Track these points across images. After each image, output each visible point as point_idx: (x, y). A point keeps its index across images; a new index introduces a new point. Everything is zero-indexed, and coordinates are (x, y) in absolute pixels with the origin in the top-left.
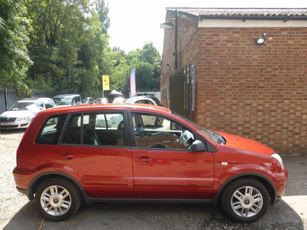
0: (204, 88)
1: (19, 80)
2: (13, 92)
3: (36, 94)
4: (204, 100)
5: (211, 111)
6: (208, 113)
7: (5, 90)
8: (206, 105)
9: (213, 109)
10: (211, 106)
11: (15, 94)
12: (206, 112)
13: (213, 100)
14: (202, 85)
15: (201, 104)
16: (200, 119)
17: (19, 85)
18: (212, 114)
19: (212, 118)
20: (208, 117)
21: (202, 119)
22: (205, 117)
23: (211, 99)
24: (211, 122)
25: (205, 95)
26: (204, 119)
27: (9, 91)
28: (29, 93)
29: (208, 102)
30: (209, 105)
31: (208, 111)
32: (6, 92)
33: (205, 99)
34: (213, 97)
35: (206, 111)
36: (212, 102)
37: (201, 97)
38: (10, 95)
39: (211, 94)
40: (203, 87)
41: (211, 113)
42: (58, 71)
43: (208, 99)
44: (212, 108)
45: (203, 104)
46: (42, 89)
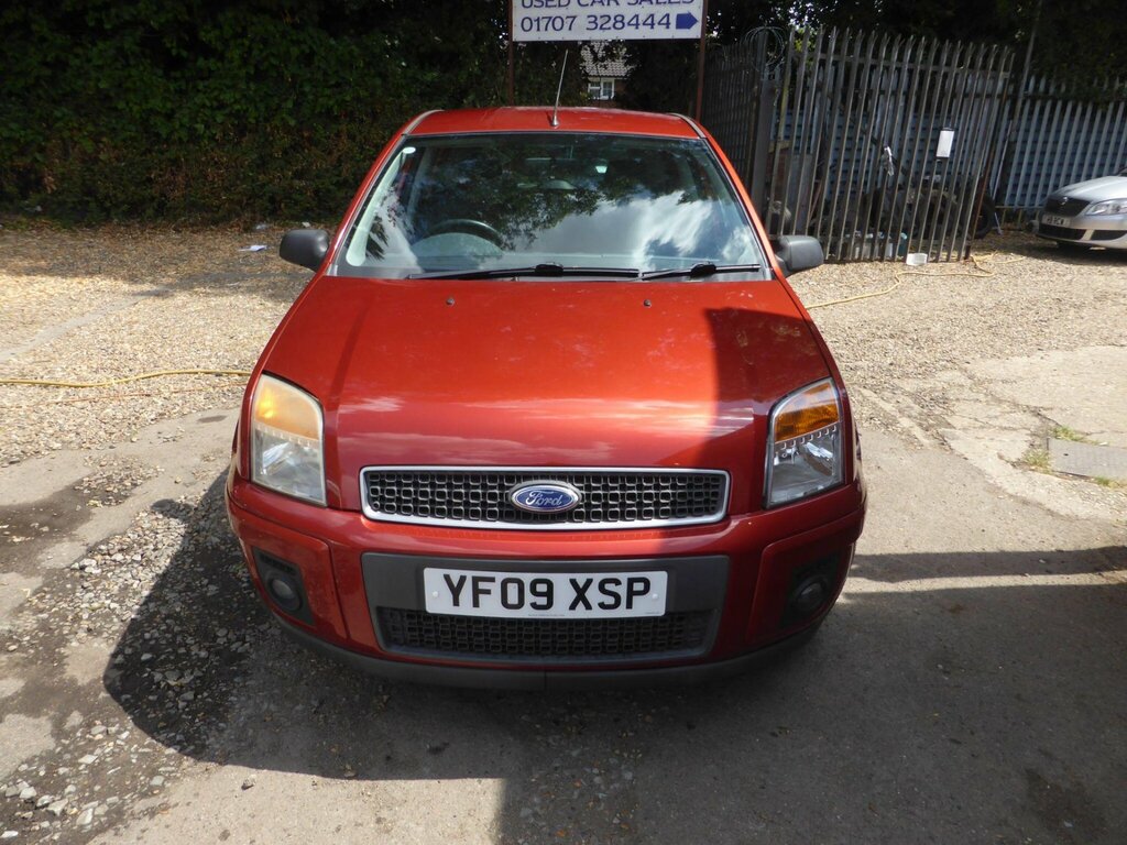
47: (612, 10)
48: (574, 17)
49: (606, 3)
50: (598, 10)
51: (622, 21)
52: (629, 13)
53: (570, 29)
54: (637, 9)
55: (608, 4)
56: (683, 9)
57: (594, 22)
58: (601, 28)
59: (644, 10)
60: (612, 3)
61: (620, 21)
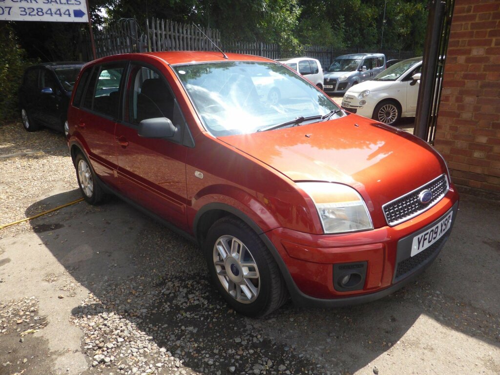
0: (471, 13)
1: (284, 31)
2: (273, 49)
3: (312, 52)
4: (467, 48)
5: (482, 77)
6: (470, 84)
7: (260, 47)
8: (468, 60)
9: (487, 73)
10: (482, 65)
11: (276, 54)
12: (466, 81)
13: (493, 45)
14: (466, 6)
15: (456, 58)
16: (447, 99)
17: (282, 38)
18: (483, 86)
19: (479, 97)
20: (469, 93)
21: (452, 100)
22: (462, 93)
23: (488, 43)
24: (476, 109)
25: (471, 34)
26: (459, 99)
27: (266, 48)
28: (298, 51)
29: (477, 52)
30: (479, 60)
31: (473, 77)
32: (262, 49)
33: (470, 43)
34: (494, 39)
35: (466, 77)
36: (489, 52)
37: (457, 39)
38: (268, 53)
39: (489, 30)
40: (469, 11)
41: (480, 82)
42: (364, 12)
43: (479, 44)
44: (484, 70)
45: (461, 59)
46: (324, 44)
47: (34, 5)
48: (10, 8)
49: (29, 1)
50: (24, 4)
51: (42, 12)
52: (45, 7)
53: (9, 14)
54: (49, 6)
55: (31, 2)
56: (77, 8)
57: (24, 11)
58: (29, 14)
59: (54, 7)
60: (33, 1)
61: (40, 11)
